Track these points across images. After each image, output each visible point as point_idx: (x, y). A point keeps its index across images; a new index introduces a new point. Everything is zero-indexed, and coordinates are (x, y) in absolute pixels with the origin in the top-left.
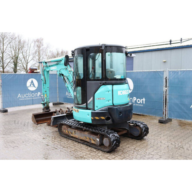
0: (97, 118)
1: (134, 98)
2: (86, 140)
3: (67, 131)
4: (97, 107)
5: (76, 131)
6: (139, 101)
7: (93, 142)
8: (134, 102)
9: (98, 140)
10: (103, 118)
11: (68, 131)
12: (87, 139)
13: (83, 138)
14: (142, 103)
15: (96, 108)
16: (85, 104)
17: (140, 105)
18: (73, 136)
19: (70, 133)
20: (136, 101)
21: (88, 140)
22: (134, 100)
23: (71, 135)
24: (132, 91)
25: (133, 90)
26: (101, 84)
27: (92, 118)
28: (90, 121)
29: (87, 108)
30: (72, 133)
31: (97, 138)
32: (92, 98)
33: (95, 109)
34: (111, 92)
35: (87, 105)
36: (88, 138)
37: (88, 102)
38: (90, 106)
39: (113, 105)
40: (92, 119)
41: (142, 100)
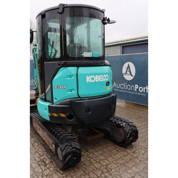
0: (55, 115)
1: (136, 85)
4: (56, 99)
6: (141, 89)
8: (136, 90)
10: (63, 115)
14: (144, 92)
15: (55, 101)
17: (143, 94)
20: (138, 89)
22: (136, 88)
24: (133, 77)
25: (135, 76)
26: (59, 65)
27: (50, 115)
34: (74, 78)
38: (49, 98)
39: (79, 97)
41: (144, 88)
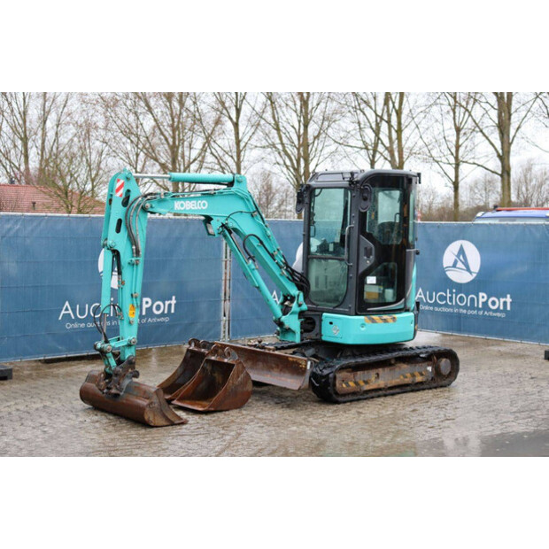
2: (404, 383)
3: (351, 384)
7: (419, 379)
9: (430, 369)
12: (406, 377)
13: (398, 380)
16: (403, 299)
18: (371, 387)
19: (362, 384)
21: (408, 380)
23: (367, 387)
30: (366, 383)
31: (428, 365)
32: (411, 285)
36: (408, 375)
37: (407, 295)
40: (415, 330)
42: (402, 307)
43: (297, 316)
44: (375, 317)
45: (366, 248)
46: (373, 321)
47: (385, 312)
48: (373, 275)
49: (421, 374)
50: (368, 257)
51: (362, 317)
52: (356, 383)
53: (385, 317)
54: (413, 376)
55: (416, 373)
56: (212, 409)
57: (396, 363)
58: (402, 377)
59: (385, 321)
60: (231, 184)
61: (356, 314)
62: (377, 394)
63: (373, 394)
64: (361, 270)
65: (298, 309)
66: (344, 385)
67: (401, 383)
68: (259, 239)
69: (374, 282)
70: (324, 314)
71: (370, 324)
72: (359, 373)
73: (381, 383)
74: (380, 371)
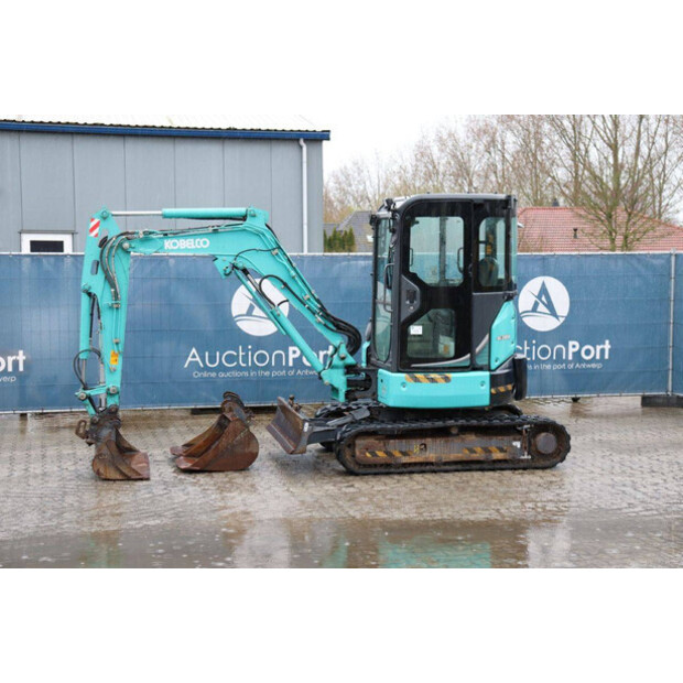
2: (470, 459)
3: (381, 454)
5: (429, 440)
7: (498, 455)
11: (387, 453)
12: (475, 452)
13: (460, 455)
16: (469, 355)
18: (413, 460)
21: (479, 455)
23: (405, 460)
28: (485, 401)
29: (473, 367)
30: (404, 454)
31: (515, 440)
32: (487, 337)
33: (493, 367)
35: (472, 358)
36: (479, 450)
37: (478, 350)
40: (491, 394)
42: (467, 364)
43: (341, 371)
44: (418, 375)
45: (408, 291)
46: (416, 380)
47: (435, 370)
48: (419, 325)
49: (501, 450)
50: (412, 302)
51: (404, 375)
52: (388, 453)
53: (433, 375)
54: (487, 451)
55: (493, 449)
56: (198, 468)
57: (458, 435)
58: (467, 452)
59: (433, 380)
60: (244, 218)
61: (399, 372)
62: (423, 468)
63: (417, 468)
64: (404, 317)
65: (341, 363)
66: (368, 455)
67: (465, 459)
68: (281, 281)
69: (421, 333)
70: (380, 370)
71: (411, 384)
72: (392, 441)
73: (431, 455)
74: (429, 441)
